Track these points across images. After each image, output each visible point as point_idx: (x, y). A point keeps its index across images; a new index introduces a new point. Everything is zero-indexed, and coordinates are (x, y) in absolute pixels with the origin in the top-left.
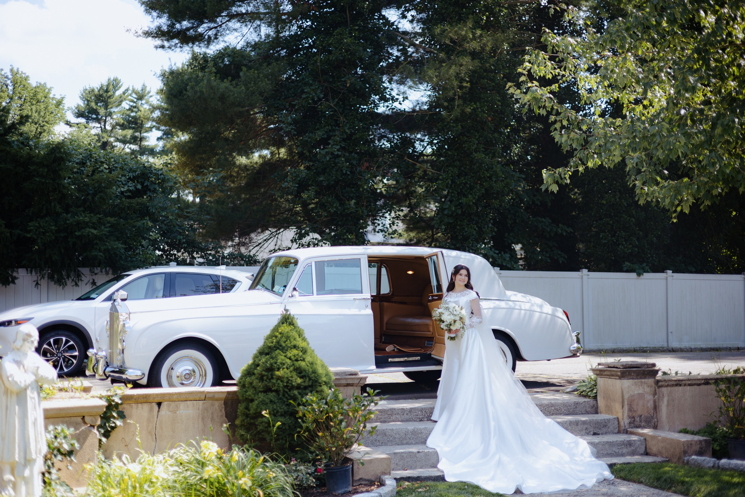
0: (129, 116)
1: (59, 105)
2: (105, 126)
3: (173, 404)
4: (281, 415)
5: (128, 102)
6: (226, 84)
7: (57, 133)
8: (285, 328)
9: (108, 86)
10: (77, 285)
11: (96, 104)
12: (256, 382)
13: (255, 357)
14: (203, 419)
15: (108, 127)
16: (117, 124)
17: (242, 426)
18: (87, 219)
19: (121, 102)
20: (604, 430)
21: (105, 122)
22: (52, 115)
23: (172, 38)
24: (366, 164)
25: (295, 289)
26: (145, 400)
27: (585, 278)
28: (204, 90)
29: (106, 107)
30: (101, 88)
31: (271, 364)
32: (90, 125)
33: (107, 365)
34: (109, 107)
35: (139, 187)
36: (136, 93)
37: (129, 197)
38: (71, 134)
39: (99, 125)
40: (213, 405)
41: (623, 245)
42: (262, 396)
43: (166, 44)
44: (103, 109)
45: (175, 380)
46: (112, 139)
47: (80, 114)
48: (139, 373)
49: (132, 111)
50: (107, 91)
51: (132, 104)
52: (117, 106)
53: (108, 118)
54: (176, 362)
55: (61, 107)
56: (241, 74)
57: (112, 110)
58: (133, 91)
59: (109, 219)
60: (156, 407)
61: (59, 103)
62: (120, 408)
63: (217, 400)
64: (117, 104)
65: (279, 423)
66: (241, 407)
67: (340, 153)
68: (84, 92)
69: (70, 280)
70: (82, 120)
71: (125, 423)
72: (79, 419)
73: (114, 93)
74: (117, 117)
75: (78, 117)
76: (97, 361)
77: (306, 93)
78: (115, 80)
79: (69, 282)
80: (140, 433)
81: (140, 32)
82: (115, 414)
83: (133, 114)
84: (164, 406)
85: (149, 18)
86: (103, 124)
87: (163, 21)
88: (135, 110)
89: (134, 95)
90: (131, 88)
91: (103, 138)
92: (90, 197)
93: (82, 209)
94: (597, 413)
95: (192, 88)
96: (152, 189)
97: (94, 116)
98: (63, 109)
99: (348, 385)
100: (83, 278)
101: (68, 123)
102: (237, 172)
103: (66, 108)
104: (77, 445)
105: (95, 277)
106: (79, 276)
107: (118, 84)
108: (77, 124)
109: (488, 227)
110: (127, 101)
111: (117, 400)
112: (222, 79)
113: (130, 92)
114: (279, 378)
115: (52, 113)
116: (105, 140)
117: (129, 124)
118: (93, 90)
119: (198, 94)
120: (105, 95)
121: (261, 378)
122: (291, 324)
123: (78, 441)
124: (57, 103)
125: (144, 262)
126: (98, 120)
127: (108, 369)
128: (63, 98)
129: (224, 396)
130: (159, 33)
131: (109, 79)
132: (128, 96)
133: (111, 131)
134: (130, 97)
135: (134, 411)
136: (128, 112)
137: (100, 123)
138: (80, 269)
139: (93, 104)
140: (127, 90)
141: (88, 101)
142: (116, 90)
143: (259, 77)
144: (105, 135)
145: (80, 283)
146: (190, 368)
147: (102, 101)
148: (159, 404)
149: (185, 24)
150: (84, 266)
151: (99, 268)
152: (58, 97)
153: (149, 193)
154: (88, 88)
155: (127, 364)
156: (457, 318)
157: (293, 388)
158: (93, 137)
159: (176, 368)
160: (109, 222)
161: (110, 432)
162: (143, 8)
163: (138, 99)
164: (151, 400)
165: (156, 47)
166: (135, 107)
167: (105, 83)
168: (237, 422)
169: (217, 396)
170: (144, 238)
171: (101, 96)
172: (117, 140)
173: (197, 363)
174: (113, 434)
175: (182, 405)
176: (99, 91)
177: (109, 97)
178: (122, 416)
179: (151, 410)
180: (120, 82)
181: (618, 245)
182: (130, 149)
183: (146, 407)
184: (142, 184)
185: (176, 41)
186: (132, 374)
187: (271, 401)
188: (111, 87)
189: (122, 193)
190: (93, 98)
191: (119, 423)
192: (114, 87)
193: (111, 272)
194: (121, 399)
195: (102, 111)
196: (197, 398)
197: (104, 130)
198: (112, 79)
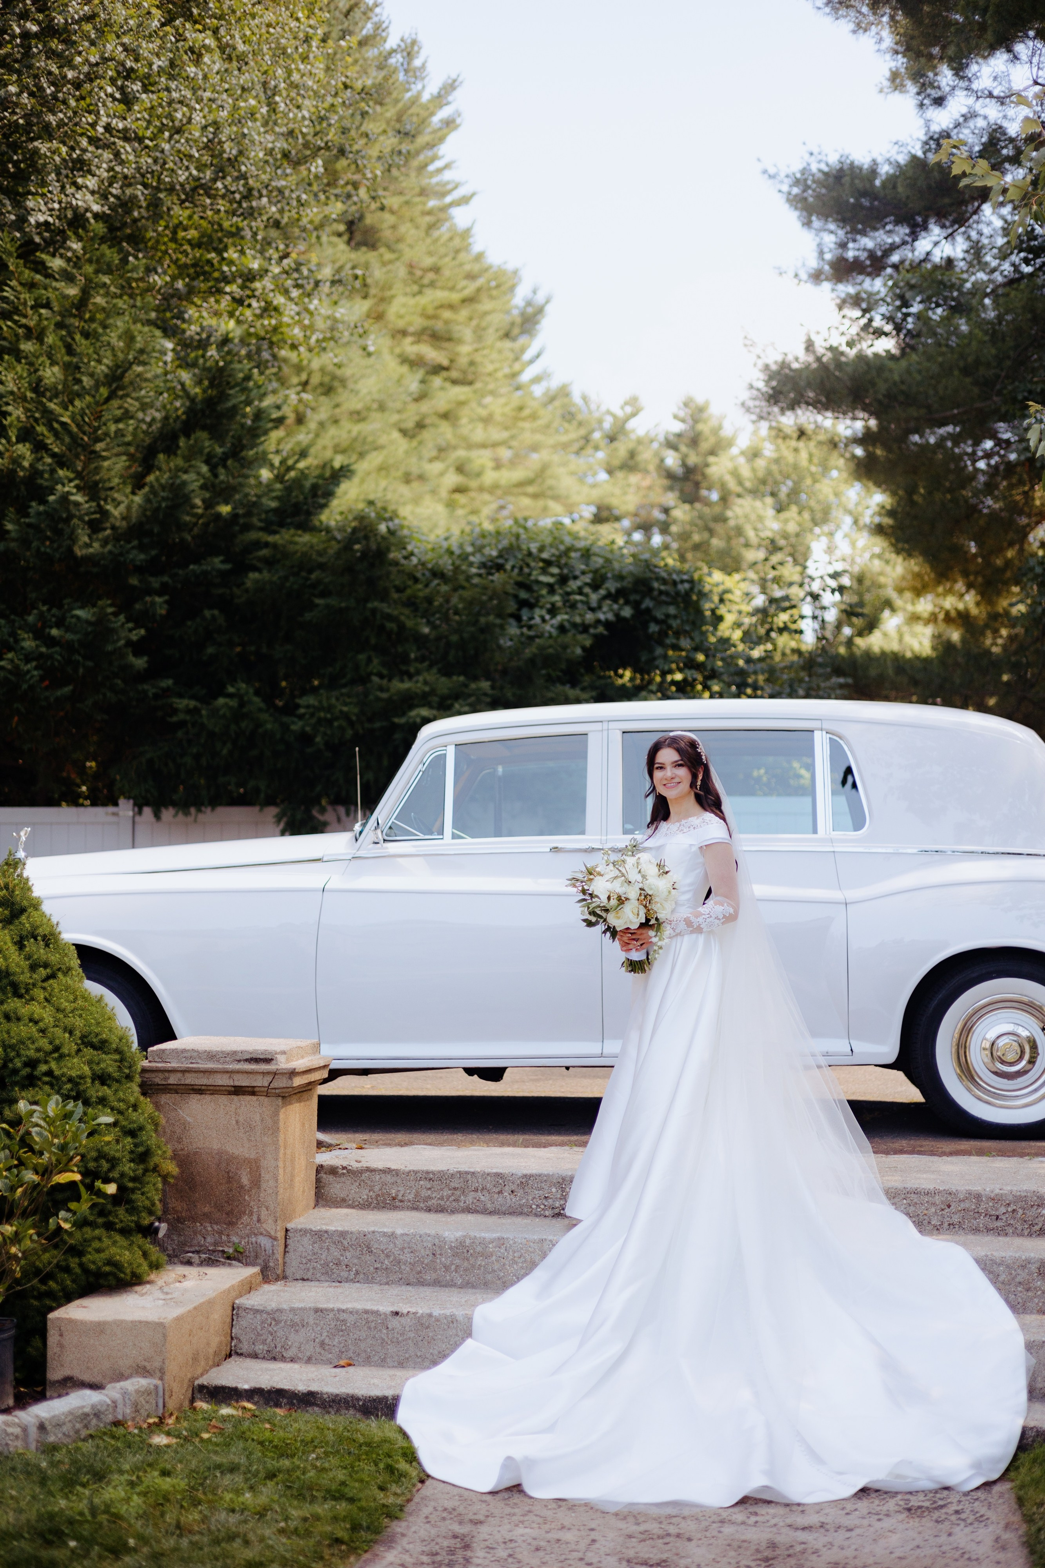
99: (238, 1091)
156: (633, 893)
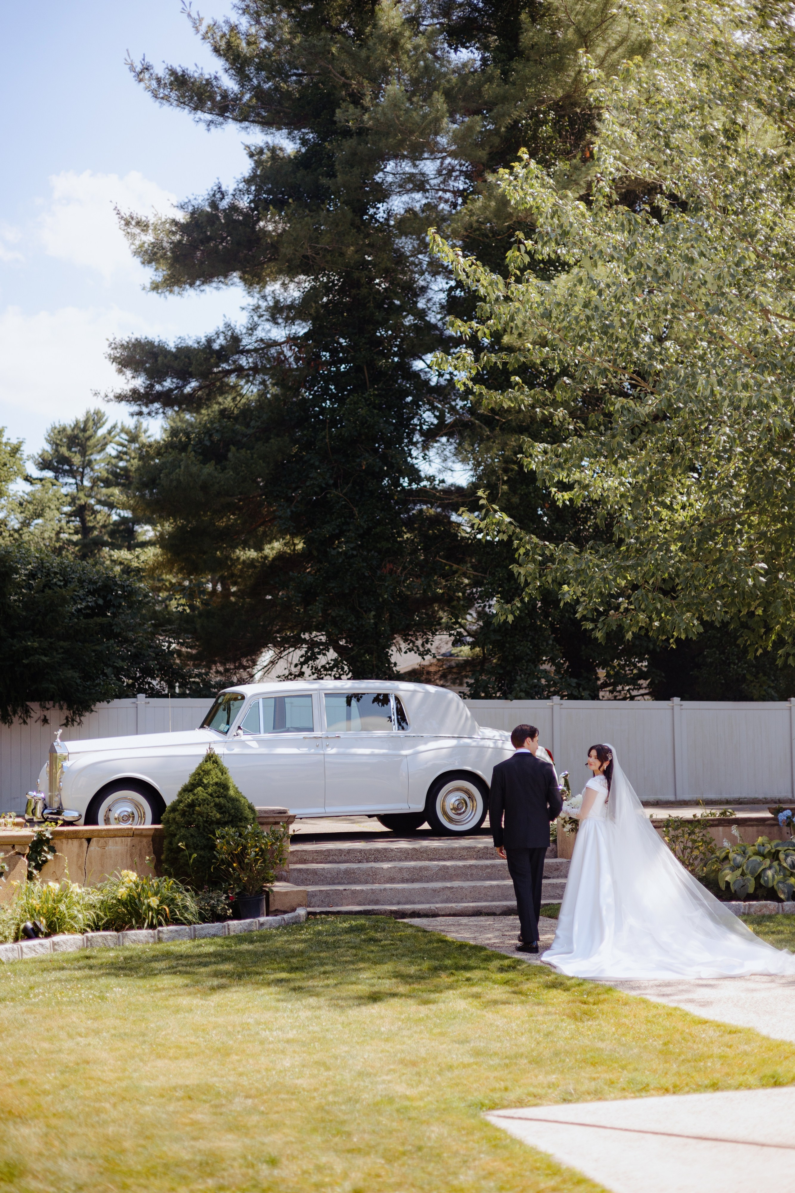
0: (117, 467)
1: (15, 453)
2: (82, 481)
3: (102, 841)
4: (201, 849)
5: (116, 446)
6: (209, 469)
7: (11, 493)
8: (209, 766)
9: (86, 422)
10: (25, 722)
11: (69, 449)
12: (178, 818)
13: (180, 794)
14: (131, 855)
15: (87, 483)
16: (99, 479)
17: (167, 860)
18: (36, 645)
19: (106, 444)
20: (556, 873)
21: (83, 475)
22: (5, 468)
23: (152, 402)
24: (389, 566)
25: (239, 728)
26: (75, 835)
27: (677, 708)
28: (181, 478)
29: (83, 453)
30: (77, 425)
31: (193, 800)
32: (61, 480)
33: (45, 807)
34: (89, 453)
35: (101, 602)
36: (127, 433)
37: (87, 616)
38: (32, 494)
39: (72, 481)
40: (141, 842)
41: (735, 664)
42: (183, 831)
43: (145, 410)
44: (78, 456)
45: (112, 820)
46: (92, 501)
47: (44, 465)
48: (76, 814)
49: (121, 459)
50: (84, 430)
51: (120, 448)
52: (99, 452)
53: (87, 470)
54: (116, 802)
55: (18, 456)
56: (230, 455)
57: (93, 457)
58: (123, 430)
59: (62, 643)
60: (85, 843)
61: (15, 450)
62: (51, 843)
63: (146, 836)
64: (99, 447)
65: (195, 855)
66: (166, 842)
67: (355, 553)
68: (52, 431)
69: (17, 717)
70: (49, 474)
71: (56, 857)
72: (10, 847)
73: (95, 432)
74: (100, 468)
75: (42, 469)
76: (36, 803)
77: (312, 478)
78: (97, 413)
79: (16, 720)
80: (69, 865)
81: (111, 396)
82: (46, 849)
83: (121, 464)
84: (94, 840)
85: (121, 379)
86: (79, 478)
87: (139, 383)
88: (125, 457)
89: (124, 436)
90: (119, 425)
91: (79, 499)
92: (40, 618)
93: (30, 632)
94: (556, 857)
95: (166, 475)
96: (116, 604)
97: (66, 467)
98: (21, 459)
99: (275, 823)
100: (33, 714)
101: (28, 479)
102: (241, 571)
103: (25, 457)
104: (6, 868)
105: (47, 713)
106: (27, 712)
107: (100, 419)
108: (41, 480)
109: (548, 644)
110: (113, 445)
111: (48, 835)
112: (204, 462)
113: (118, 430)
114: (200, 814)
115: (5, 464)
116: (82, 502)
117: (117, 478)
118: (64, 429)
119: (175, 483)
120: (81, 435)
121: (183, 814)
122: (215, 762)
123: (9, 865)
124: (12, 449)
125: (105, 694)
126: (72, 473)
127: (46, 811)
128: (21, 443)
129: (152, 833)
130: (135, 397)
131: (88, 413)
132: (115, 437)
133: (92, 488)
134: (117, 438)
135: (64, 846)
136: (114, 461)
137: (74, 477)
138: (28, 703)
139: (64, 450)
140: (114, 427)
141: (57, 445)
142: (98, 428)
143: (252, 457)
144: (81, 495)
145: (28, 721)
146: (129, 810)
147: (78, 445)
148: (89, 840)
149: (168, 383)
150: (33, 700)
151: (51, 703)
152: (14, 441)
153: (112, 609)
154: (57, 425)
155: (64, 806)
157: (212, 822)
158: (64, 499)
159: (113, 809)
160: (62, 647)
161: (41, 865)
162: (115, 366)
163: (129, 441)
164: (81, 835)
165: (132, 415)
166: (125, 453)
167: (82, 418)
168: (163, 857)
169: (144, 833)
170: (108, 666)
171: (76, 437)
172: (99, 502)
173: (137, 805)
174: (45, 868)
175: (111, 841)
176: (73, 430)
177: (89, 438)
178: (53, 850)
179: (81, 845)
180: (104, 415)
181: (729, 664)
182: (119, 515)
183: (76, 842)
184: (104, 598)
185: (157, 405)
186: (69, 814)
187: (192, 836)
188: (90, 424)
189: (79, 611)
190: (65, 440)
191: (49, 857)
192: (95, 424)
193: (65, 707)
194: (51, 834)
195: (77, 460)
196: (125, 834)
197: (80, 487)
198: (92, 412)
